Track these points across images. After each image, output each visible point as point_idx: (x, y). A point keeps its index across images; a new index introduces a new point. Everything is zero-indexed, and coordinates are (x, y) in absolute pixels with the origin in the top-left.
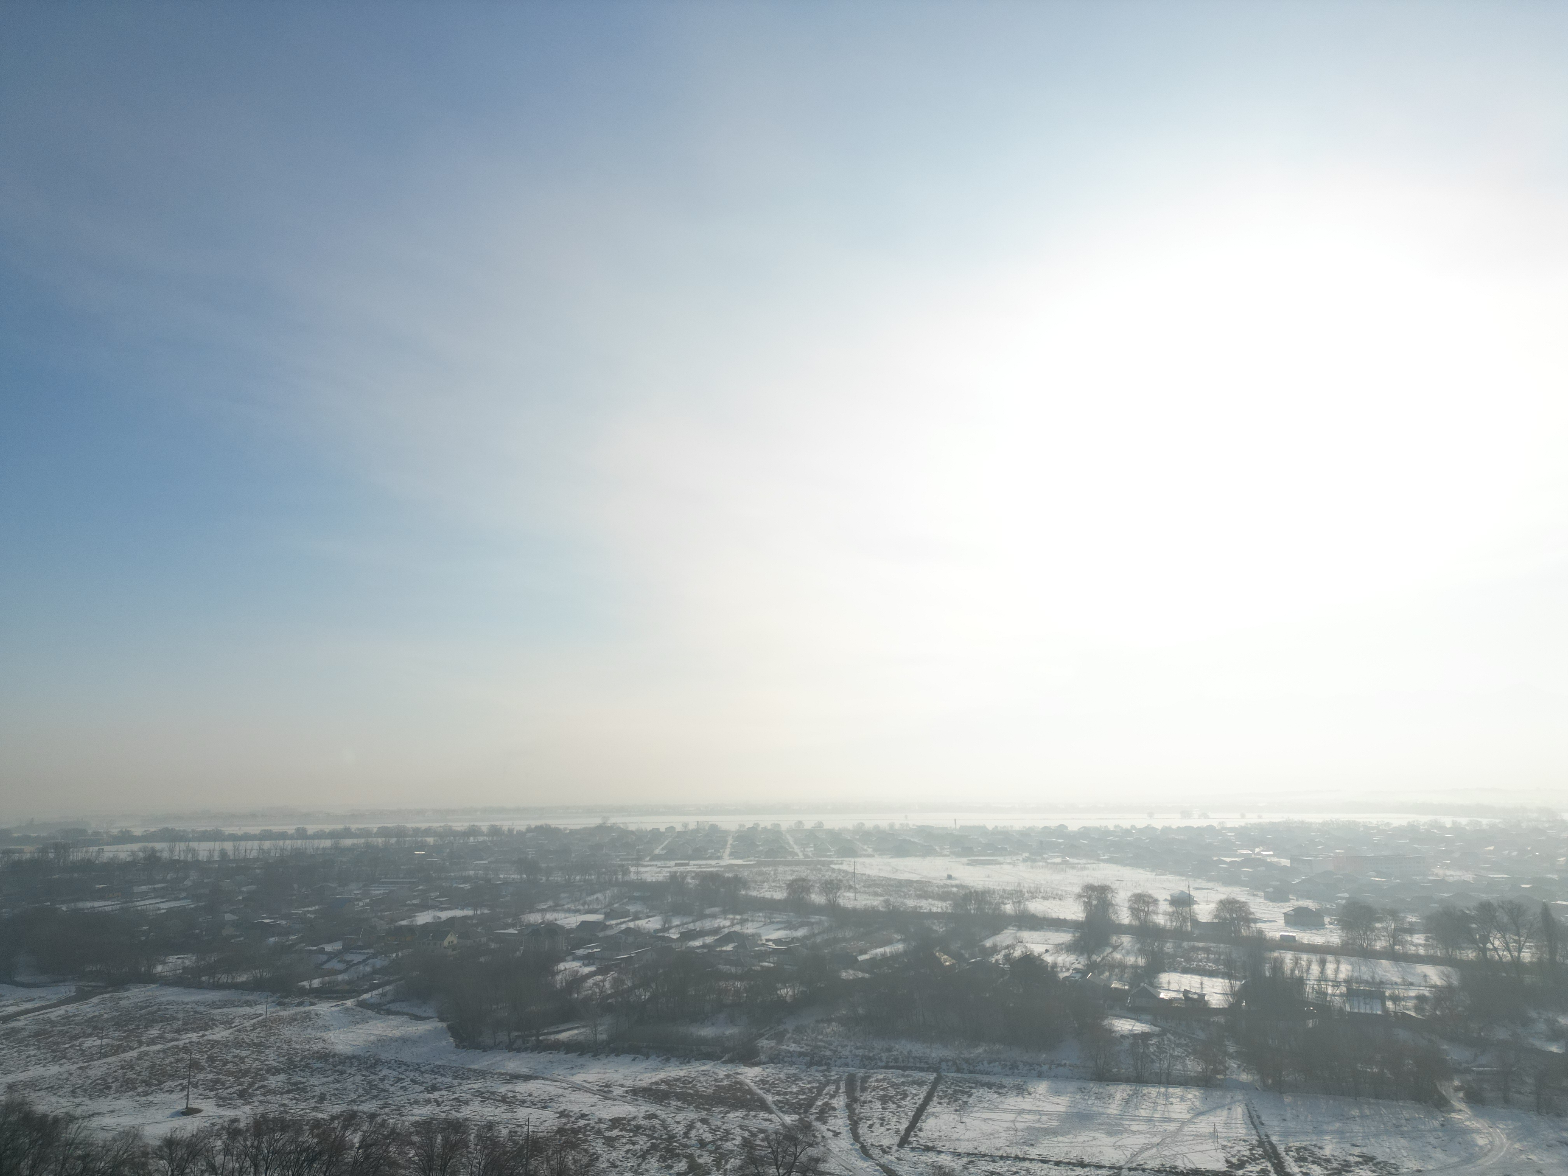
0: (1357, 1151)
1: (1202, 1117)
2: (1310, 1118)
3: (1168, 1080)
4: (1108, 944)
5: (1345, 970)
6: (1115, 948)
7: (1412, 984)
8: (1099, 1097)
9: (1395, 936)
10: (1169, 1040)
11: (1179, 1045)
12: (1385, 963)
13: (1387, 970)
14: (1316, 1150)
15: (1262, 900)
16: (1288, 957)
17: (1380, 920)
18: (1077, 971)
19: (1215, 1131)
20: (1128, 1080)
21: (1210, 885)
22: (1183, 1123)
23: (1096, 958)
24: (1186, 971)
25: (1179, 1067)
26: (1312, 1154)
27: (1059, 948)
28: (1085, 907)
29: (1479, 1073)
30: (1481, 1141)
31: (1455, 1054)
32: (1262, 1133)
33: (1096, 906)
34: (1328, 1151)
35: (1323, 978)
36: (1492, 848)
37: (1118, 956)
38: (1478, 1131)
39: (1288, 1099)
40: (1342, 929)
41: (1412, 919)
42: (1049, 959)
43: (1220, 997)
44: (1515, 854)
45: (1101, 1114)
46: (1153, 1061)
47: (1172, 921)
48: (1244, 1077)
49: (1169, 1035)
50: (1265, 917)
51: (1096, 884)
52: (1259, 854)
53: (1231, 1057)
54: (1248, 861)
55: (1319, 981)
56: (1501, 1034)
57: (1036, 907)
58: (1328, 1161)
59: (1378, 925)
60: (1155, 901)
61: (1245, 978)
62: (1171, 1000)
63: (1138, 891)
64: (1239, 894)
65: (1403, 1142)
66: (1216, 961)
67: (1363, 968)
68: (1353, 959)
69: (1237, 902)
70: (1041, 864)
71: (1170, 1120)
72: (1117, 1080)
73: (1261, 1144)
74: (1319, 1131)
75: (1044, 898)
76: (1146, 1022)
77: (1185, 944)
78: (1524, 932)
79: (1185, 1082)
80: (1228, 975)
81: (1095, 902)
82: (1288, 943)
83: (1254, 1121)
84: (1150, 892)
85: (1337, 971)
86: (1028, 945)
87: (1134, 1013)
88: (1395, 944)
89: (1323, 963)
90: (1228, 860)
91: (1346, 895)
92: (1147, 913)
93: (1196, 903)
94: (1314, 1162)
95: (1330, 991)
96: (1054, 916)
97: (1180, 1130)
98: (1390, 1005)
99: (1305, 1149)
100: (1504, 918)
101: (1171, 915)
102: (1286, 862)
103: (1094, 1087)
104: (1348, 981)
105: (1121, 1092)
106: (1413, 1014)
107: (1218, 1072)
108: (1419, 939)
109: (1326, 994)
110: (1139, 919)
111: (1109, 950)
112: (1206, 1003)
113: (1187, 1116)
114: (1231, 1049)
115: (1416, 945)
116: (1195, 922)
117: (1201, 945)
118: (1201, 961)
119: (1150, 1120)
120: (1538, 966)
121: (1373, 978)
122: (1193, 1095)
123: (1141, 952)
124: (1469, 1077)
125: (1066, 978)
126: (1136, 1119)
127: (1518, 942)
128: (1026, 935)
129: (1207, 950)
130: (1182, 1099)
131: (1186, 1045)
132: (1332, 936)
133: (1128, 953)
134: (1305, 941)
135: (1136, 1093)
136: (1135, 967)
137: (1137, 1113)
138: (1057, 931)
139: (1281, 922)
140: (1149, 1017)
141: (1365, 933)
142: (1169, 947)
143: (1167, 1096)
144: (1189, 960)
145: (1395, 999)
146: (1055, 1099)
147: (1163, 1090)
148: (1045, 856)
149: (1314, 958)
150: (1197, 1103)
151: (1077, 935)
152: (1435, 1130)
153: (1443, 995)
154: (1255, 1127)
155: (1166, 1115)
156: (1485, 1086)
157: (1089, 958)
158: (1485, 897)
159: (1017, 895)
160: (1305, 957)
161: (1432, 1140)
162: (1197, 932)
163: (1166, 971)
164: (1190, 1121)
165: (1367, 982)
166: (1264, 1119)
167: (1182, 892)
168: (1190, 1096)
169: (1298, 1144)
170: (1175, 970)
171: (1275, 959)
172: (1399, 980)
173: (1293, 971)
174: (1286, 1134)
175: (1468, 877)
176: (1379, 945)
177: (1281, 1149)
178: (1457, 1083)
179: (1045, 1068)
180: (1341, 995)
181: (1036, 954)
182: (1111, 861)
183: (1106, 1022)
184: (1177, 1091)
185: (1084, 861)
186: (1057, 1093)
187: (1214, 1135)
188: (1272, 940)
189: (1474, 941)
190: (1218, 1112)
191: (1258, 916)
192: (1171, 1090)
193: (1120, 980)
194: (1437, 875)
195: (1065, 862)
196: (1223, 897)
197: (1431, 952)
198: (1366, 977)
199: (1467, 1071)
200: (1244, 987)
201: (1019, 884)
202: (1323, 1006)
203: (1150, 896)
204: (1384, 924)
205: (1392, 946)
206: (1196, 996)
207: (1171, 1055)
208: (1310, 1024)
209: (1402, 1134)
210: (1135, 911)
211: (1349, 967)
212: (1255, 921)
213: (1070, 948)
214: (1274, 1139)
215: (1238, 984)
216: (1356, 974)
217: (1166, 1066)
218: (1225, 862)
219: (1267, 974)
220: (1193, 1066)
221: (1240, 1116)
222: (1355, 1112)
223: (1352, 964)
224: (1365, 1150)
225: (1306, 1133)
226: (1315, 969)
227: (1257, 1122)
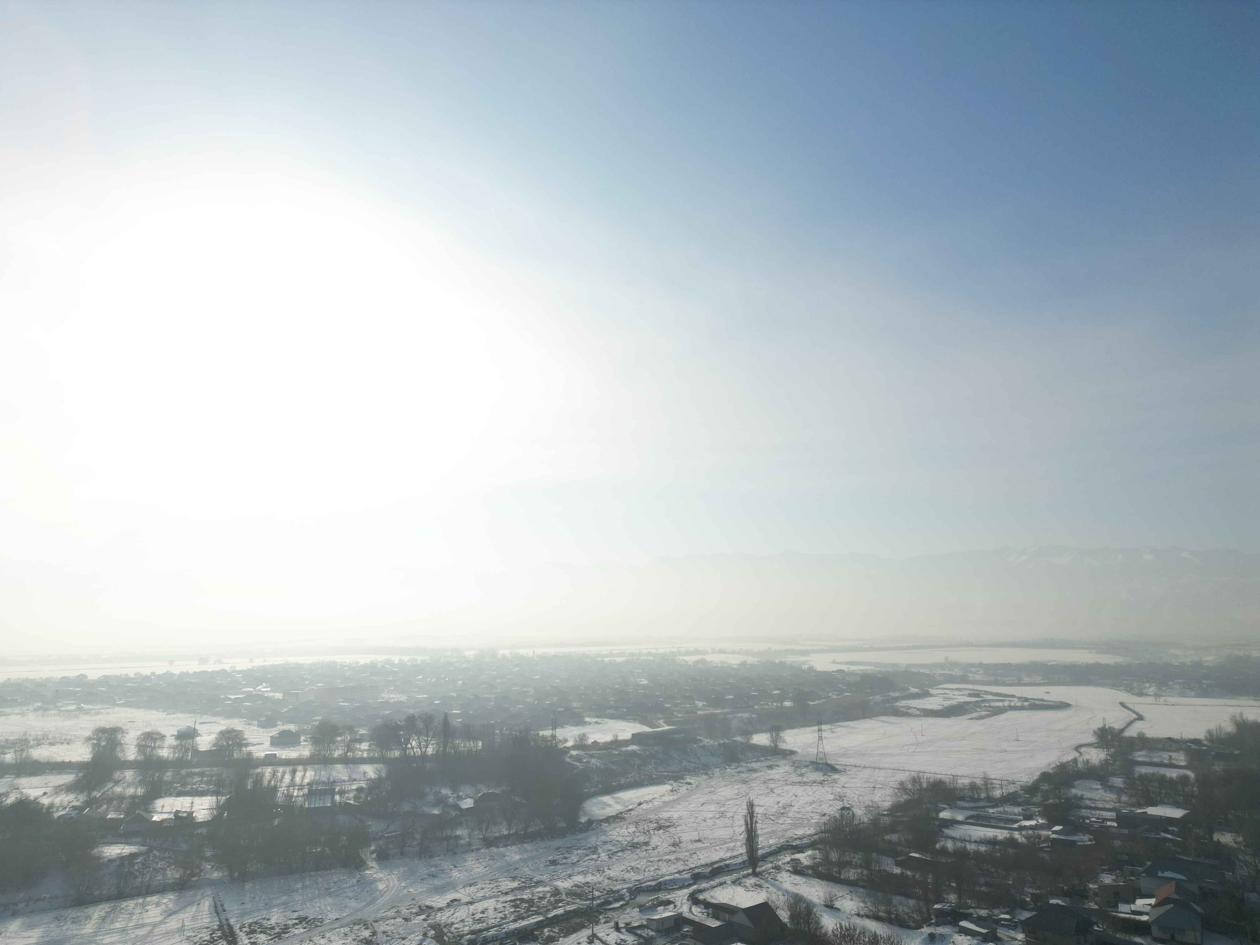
0: (296, 915)
1: (173, 917)
2: (264, 897)
3: (147, 891)
4: (110, 780)
5: (310, 775)
6: (117, 782)
7: (355, 780)
8: (75, 921)
9: (349, 747)
10: (155, 856)
11: (162, 859)
12: (339, 766)
13: (340, 772)
14: (264, 922)
15: (255, 728)
16: (268, 771)
17: (340, 735)
18: (75, 808)
19: (183, 926)
20: (108, 899)
21: (214, 719)
22: (155, 925)
23: (96, 794)
24: (180, 794)
25: (160, 877)
26: (261, 926)
27: (58, 790)
28: (93, 748)
29: (388, 837)
30: (381, 886)
31: (375, 826)
32: (223, 917)
33: (104, 747)
34: (273, 922)
35: (292, 784)
36: (421, 677)
37: (118, 789)
38: (380, 880)
39: (248, 886)
40: (313, 744)
41: (363, 731)
42: (46, 801)
43: (206, 812)
44: (434, 680)
45: (74, 936)
46: (136, 877)
47: (175, 753)
48: (216, 875)
49: (155, 852)
50: (255, 741)
51: (108, 727)
52: (259, 690)
53: (207, 860)
54: (250, 697)
55: (289, 787)
56: (407, 807)
57: (39, 753)
58: (273, 928)
59: (339, 739)
60: (163, 737)
61: (230, 793)
62: (163, 821)
63: (148, 730)
64: (237, 724)
65: (330, 900)
66: (208, 783)
67: (323, 773)
68: (316, 767)
69: (234, 731)
70: (53, 712)
71: (143, 926)
72: (96, 901)
73: (221, 927)
74: (269, 907)
75: (51, 744)
76: (136, 844)
77: (183, 772)
78: (431, 733)
79: (162, 890)
80: (216, 793)
81: (103, 743)
82: (270, 760)
83: (218, 909)
84: (159, 730)
85: (303, 777)
86: (24, 791)
87: (125, 838)
88: (348, 752)
89: (294, 772)
90: (233, 697)
91: (320, 718)
92: (153, 748)
93: (199, 735)
94: (261, 932)
95: (295, 794)
96: (59, 759)
97: (151, 932)
98: (337, 798)
99: (256, 923)
100: (420, 725)
101: (174, 748)
102: (279, 696)
103: (72, 913)
104: (310, 784)
105: (97, 912)
106: (352, 802)
107: (193, 875)
108: (365, 746)
109: (292, 796)
110: (145, 754)
111: (110, 785)
112: (194, 818)
113: (160, 919)
114: (208, 854)
115: (362, 751)
116: (196, 752)
117: (197, 770)
118: (195, 784)
119: (124, 930)
120: (436, 756)
121: (329, 779)
122: (168, 900)
123: (141, 783)
124: (381, 842)
125: (60, 817)
126: (110, 932)
127: (426, 741)
128: (23, 782)
129: (202, 774)
130: (158, 905)
131: (170, 857)
132: (304, 750)
133: (129, 786)
134: (284, 757)
135: (113, 910)
136: (134, 797)
137: (112, 927)
138: (59, 773)
139: (267, 743)
140: (139, 839)
141: (328, 746)
142: (168, 776)
143: (143, 905)
144: (184, 785)
145: (342, 793)
146: (28, 934)
147: (141, 900)
148: (59, 704)
149: (288, 769)
150: (171, 905)
151: (81, 775)
152: (353, 886)
153: (375, 785)
154: (218, 914)
155: (141, 922)
156: (391, 846)
157: (89, 794)
158: (411, 711)
159: (22, 744)
160: (281, 769)
161: (350, 894)
162: (195, 760)
163: (161, 797)
164: (161, 922)
165: (324, 783)
166: (226, 906)
167: (189, 727)
168: (165, 901)
169: (251, 921)
170: (170, 795)
171: (258, 774)
172: (346, 778)
173: (270, 782)
174: (243, 914)
175: (403, 698)
176: (336, 754)
177: (236, 928)
178: (373, 848)
179: (21, 906)
180: (304, 795)
181: (32, 798)
182: (126, 705)
183: (96, 851)
184: (155, 898)
185: (99, 706)
186: (31, 927)
187: (181, 930)
188: (258, 759)
189: (400, 744)
190: (189, 909)
191: (250, 741)
192: (149, 899)
193: (117, 810)
194: (384, 698)
195: (79, 709)
196: (223, 728)
197: (372, 754)
198: (324, 779)
199: (382, 837)
200: (228, 801)
201: (25, 733)
202: (289, 806)
203: (158, 733)
204: (343, 738)
205: (346, 754)
206: (185, 815)
207: (154, 869)
208: (276, 822)
209: (330, 894)
210: (141, 748)
211: (313, 773)
212: (247, 745)
213: (69, 788)
214: (232, 921)
215: (223, 799)
216: (317, 778)
217: (147, 879)
218: (230, 699)
219: (249, 787)
220: (173, 874)
221: (206, 908)
222: (299, 885)
223: (315, 771)
224: (301, 913)
225: (258, 910)
226: (287, 778)
227: (220, 909)
